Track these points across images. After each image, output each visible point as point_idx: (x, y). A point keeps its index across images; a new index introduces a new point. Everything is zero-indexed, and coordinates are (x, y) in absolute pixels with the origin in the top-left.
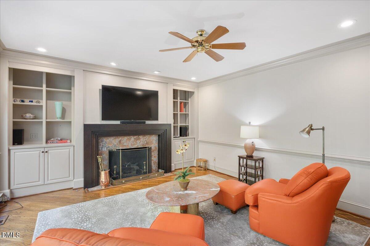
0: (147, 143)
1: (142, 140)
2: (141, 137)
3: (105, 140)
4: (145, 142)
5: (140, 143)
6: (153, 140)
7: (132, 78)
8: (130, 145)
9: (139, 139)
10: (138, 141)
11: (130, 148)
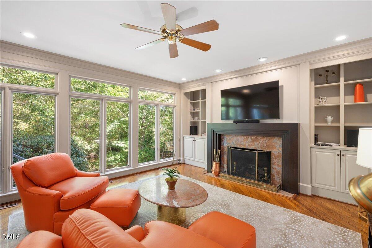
0: (267, 146)
1: (261, 141)
2: (259, 138)
3: (226, 137)
4: (265, 145)
5: (258, 144)
6: (276, 143)
7: (256, 73)
8: (247, 145)
9: (258, 140)
10: (256, 143)
11: (247, 148)
